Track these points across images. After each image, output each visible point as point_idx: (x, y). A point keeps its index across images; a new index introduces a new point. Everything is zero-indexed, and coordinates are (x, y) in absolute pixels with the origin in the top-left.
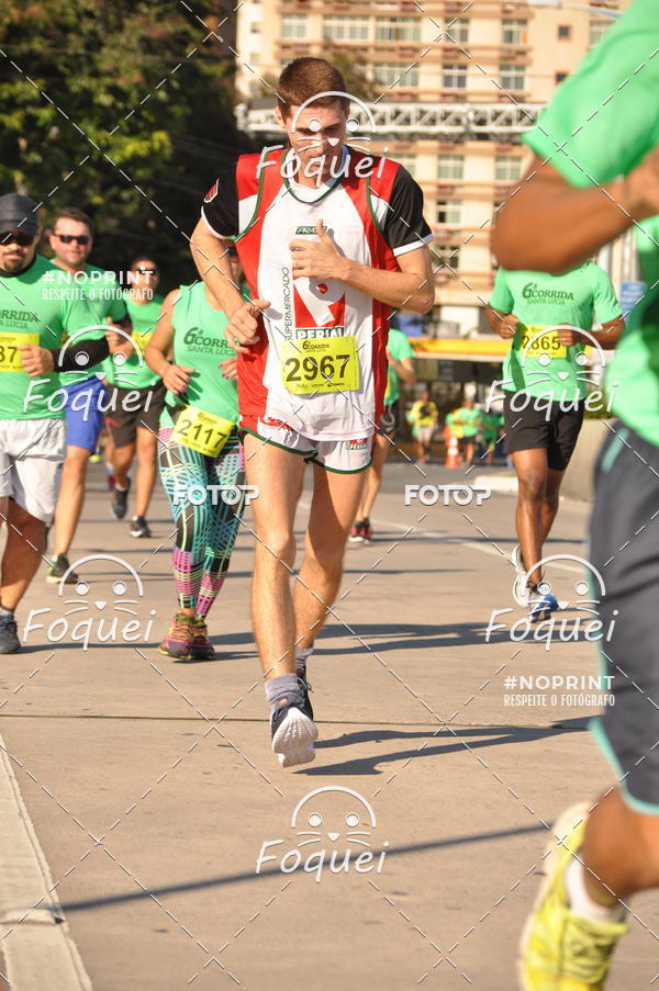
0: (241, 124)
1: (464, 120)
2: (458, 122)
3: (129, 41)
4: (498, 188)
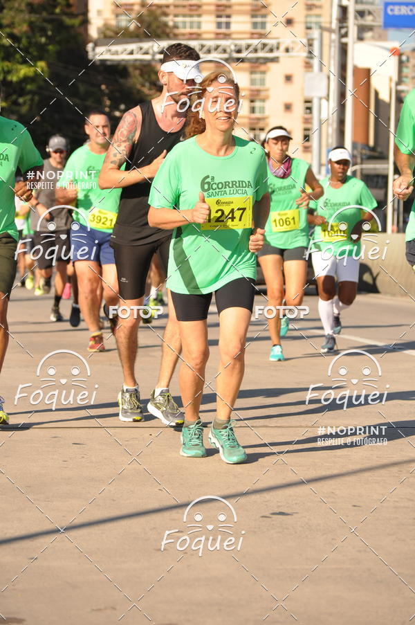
0: (90, 55)
1: (228, 50)
2: (225, 51)
3: (20, 5)
4: (252, 91)
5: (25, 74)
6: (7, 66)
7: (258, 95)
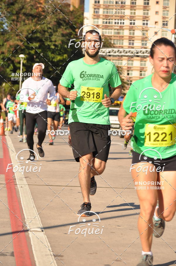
3: (59, 34)
4: (141, 68)
5: (59, 59)
6: (53, 56)
7: (143, 69)
